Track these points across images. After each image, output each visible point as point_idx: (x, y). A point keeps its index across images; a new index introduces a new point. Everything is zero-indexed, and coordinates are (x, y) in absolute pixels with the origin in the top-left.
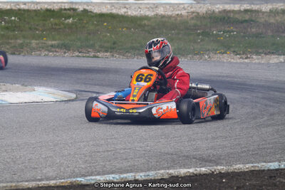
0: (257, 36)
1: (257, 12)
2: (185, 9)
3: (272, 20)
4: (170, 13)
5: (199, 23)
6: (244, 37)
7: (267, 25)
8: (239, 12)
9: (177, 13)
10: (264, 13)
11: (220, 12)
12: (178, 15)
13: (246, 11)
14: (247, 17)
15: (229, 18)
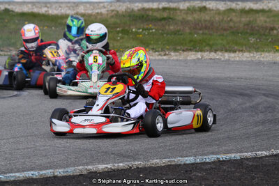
0: (175, 33)
1: (175, 9)
2: (105, 8)
3: (190, 18)
4: (90, 12)
5: (118, 21)
6: (162, 34)
7: (184, 22)
8: (158, 10)
9: (97, 11)
10: (181, 11)
11: (139, 10)
12: (98, 13)
13: (164, 9)
14: (165, 15)
15: (148, 16)
